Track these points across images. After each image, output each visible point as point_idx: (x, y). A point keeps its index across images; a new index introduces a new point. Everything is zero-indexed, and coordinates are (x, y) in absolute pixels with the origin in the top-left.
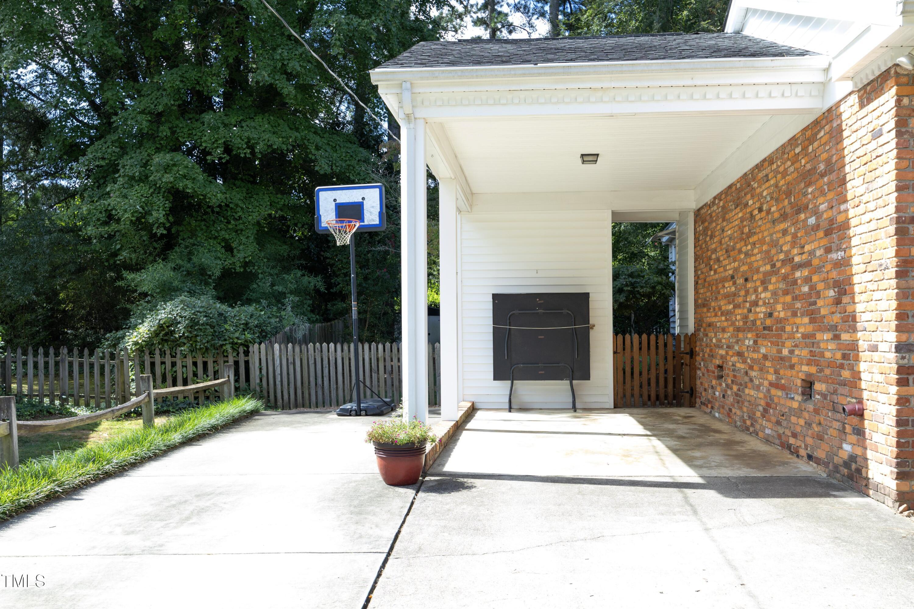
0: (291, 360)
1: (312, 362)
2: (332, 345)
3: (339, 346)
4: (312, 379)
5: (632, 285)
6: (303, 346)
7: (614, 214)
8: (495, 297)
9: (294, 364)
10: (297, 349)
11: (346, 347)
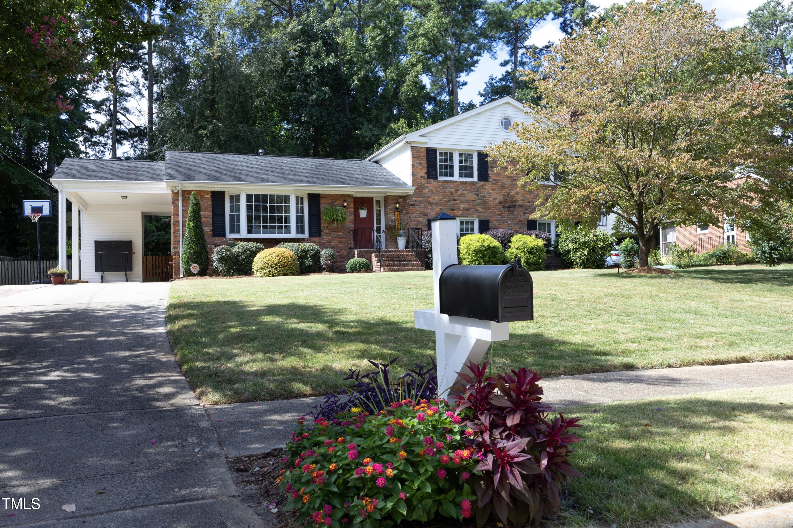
0: (6, 268)
1: (16, 268)
2: (26, 262)
3: (29, 262)
4: (16, 276)
5: (158, 239)
6: (13, 262)
7: (142, 213)
8: (96, 242)
9: (8, 269)
10: (10, 263)
11: (32, 262)
